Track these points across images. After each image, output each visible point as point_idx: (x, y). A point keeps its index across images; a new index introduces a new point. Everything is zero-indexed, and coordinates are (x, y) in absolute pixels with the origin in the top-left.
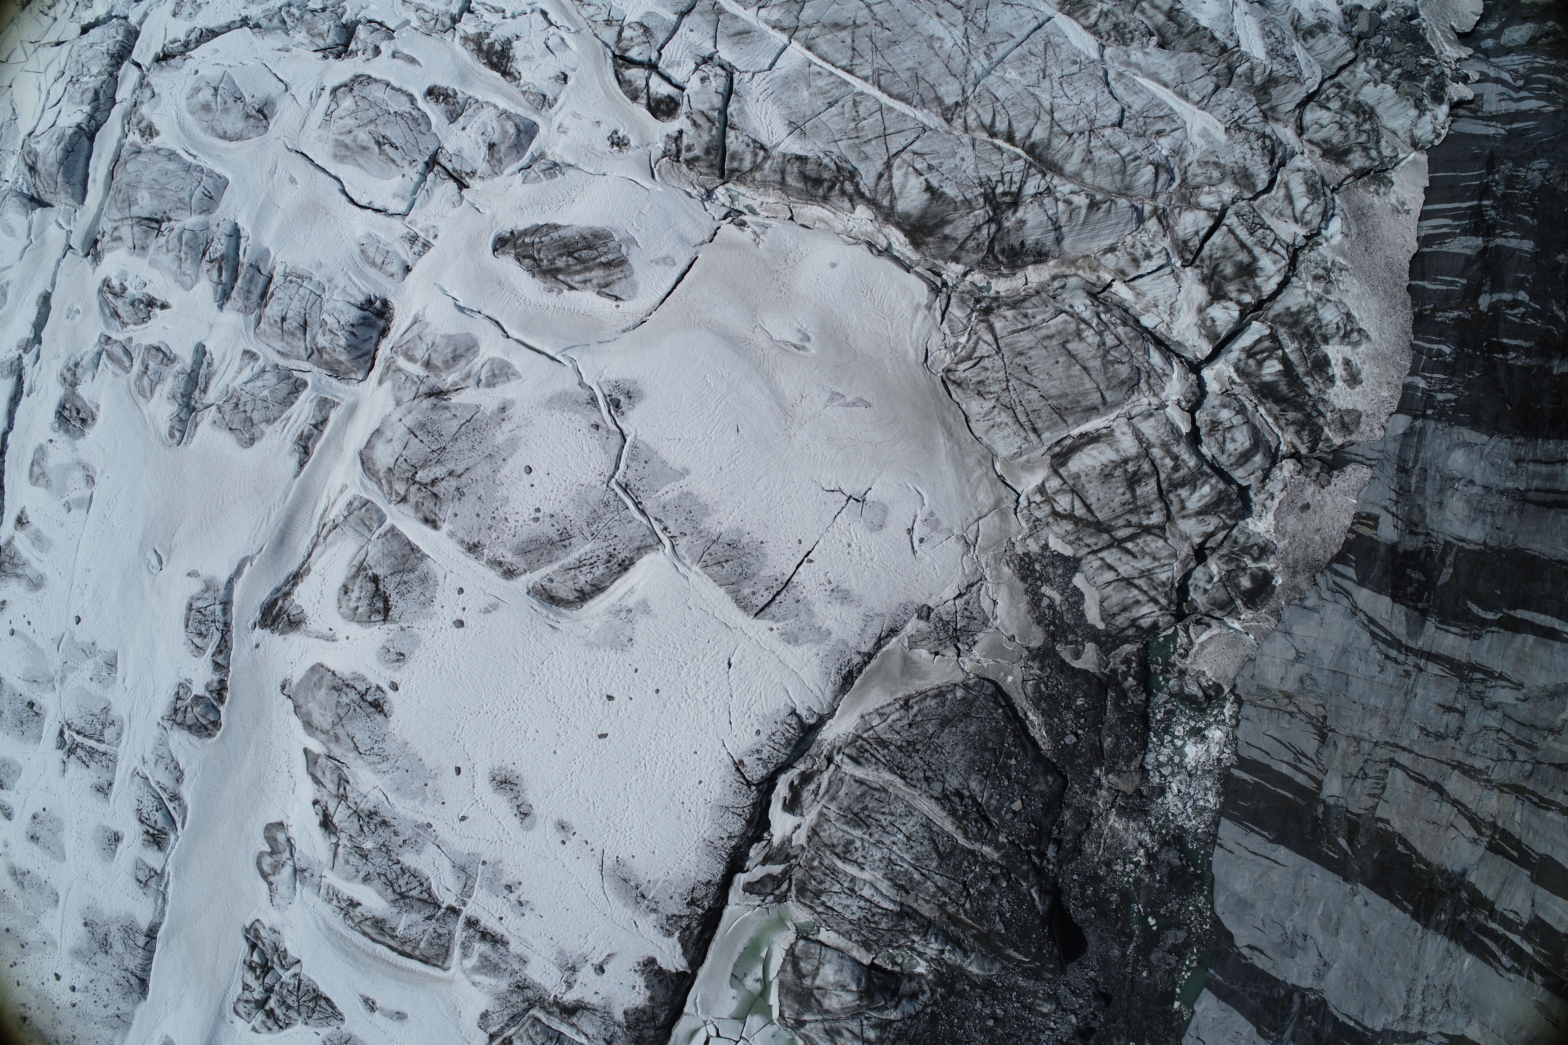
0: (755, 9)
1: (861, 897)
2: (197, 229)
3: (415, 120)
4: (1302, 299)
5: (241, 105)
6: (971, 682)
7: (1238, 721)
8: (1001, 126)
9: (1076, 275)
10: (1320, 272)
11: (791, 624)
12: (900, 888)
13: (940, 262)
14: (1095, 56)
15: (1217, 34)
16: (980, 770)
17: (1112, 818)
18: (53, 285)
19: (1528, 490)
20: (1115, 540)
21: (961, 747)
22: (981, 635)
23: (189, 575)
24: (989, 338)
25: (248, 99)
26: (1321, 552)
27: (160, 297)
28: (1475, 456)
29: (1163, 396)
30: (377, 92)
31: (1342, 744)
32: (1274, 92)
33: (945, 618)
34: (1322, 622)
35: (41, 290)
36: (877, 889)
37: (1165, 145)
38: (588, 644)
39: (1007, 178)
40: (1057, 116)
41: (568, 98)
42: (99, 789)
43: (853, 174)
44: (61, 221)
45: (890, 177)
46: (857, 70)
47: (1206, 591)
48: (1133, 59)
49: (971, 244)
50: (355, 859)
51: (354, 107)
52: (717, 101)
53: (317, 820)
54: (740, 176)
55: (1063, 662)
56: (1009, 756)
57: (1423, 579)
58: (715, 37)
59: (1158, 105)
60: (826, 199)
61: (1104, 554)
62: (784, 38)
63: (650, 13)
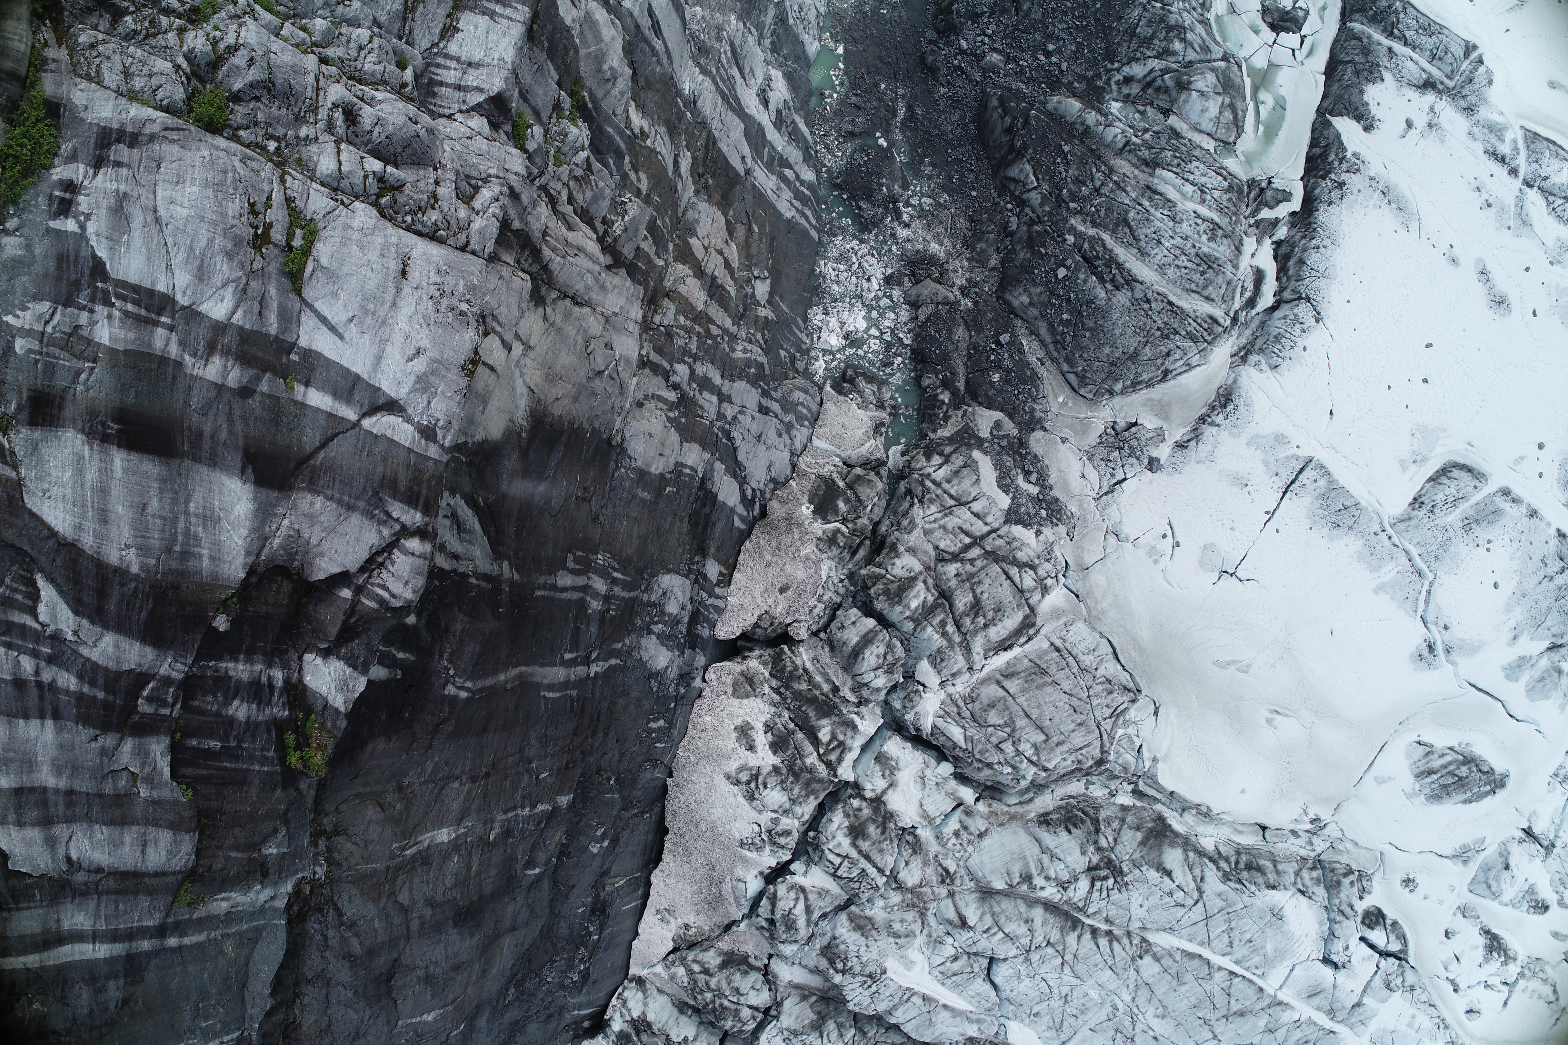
0: (1302, 1019)
1: (1194, 184)
4: (803, 809)
6: (1105, 397)
8: (1104, 944)
9: (1011, 807)
10: (782, 840)
12: (1155, 192)
13: (1138, 805)
14: (1011, 1024)
16: (1096, 309)
17: (942, 255)
20: (979, 545)
21: (1117, 332)
22: (1095, 444)
26: (762, 543)
29: (942, 695)
33: (1133, 460)
36: (1180, 192)
37: (948, 947)
38: (1446, 431)
39: (1105, 893)
40: (1060, 960)
41: (1446, 918)
43: (1226, 877)
45: (1195, 880)
46: (1227, 977)
48: (975, 1027)
49: (1115, 825)
52: (1337, 930)
54: (1308, 864)
55: (1011, 417)
56: (1068, 323)
58: (1335, 987)
59: (958, 986)
60: (1238, 853)
61: (987, 529)
62: (1282, 996)
63: (1384, 1001)
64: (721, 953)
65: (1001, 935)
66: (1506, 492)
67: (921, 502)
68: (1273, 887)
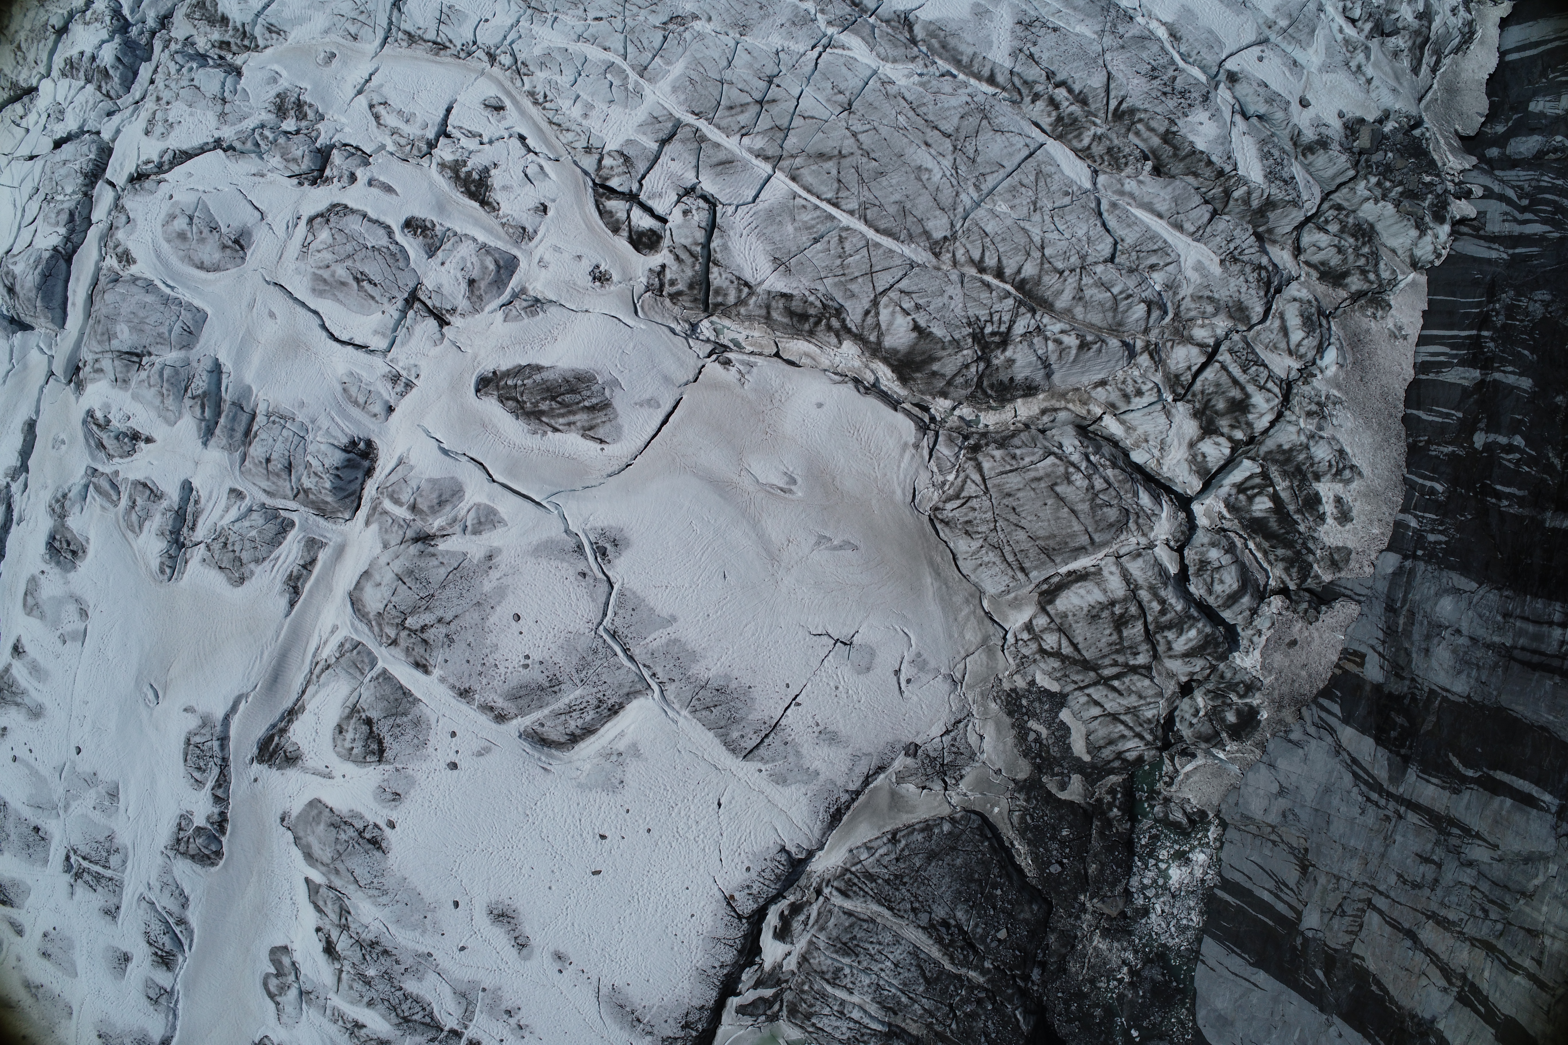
0: (738, 136)
1: (850, 1019)
2: (177, 365)
3: (393, 255)
4: (1294, 437)
5: (217, 236)
6: (958, 816)
7: (1222, 844)
8: (991, 261)
9: (1066, 409)
10: (1314, 407)
11: (779, 765)
12: (888, 1009)
13: (928, 398)
14: (1088, 185)
15: (1214, 158)
16: (967, 901)
17: (1096, 939)
18: (37, 412)
19: (1514, 647)
20: (1102, 677)
21: (947, 879)
22: (968, 769)
23: (185, 710)
24: (977, 477)
25: (224, 229)
26: (1307, 687)
27: (144, 431)
28: (1463, 605)
29: (1152, 535)
30: (353, 224)
31: (1322, 880)
32: (1271, 216)
33: (932, 754)
34: (1306, 758)
35: (26, 418)
36: (865, 1011)
37: (1158, 279)
38: (580, 786)
39: (996, 318)
40: (1047, 252)
41: (548, 230)
42: (107, 912)
43: (839, 311)
44: (42, 345)
45: (877, 314)
46: (842, 203)
47: (1191, 725)
48: (1127, 188)
49: (960, 380)
50: (358, 986)
51: (330, 241)
52: (700, 236)
53: (320, 946)
54: (725, 310)
55: (1049, 793)
56: (995, 886)
57: (1406, 724)
58: (697, 167)
59: (1151, 238)
60: (812, 334)
61: (1090, 691)
62: (767, 168)
63: (629, 142)
64: (1345, 287)
65: (1115, 290)
66: (501, 718)
68: (782, 296)
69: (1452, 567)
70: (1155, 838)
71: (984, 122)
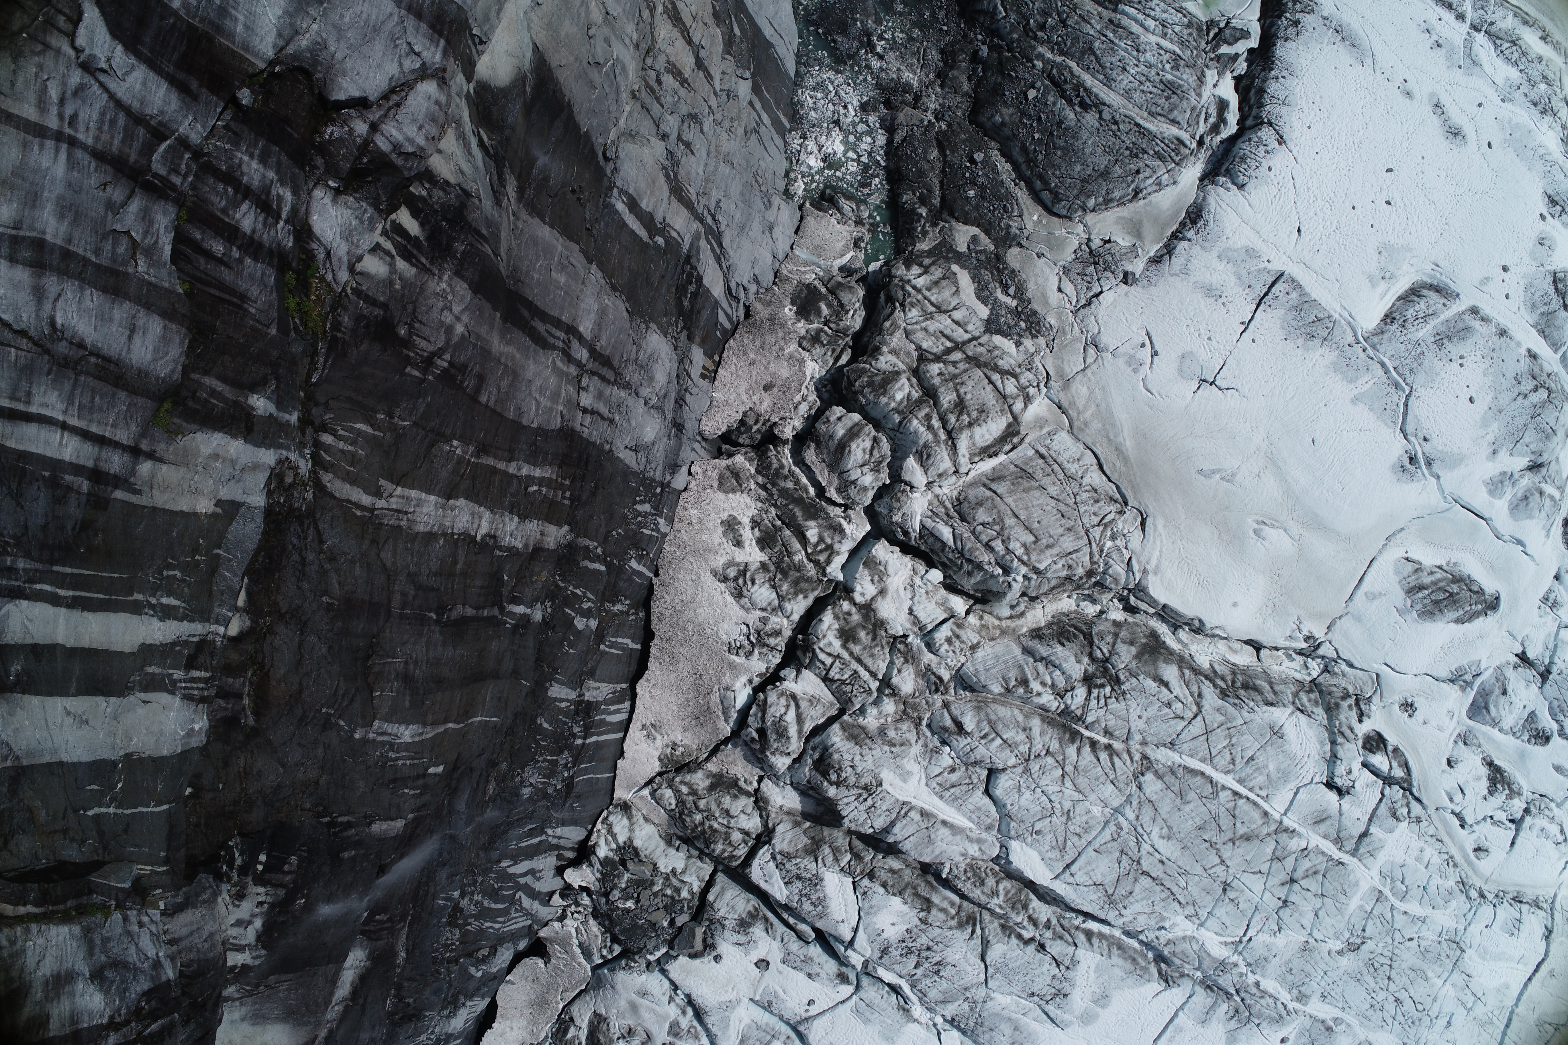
0: (1310, 847)
1: (1154, 20)
3: (1562, 712)
4: (792, 607)
6: (1079, 214)
7: (787, 176)
8: (1104, 757)
9: (1001, 620)
10: (771, 641)
11: (1254, 265)
12: (1119, 26)
13: (1130, 620)
14: (1013, 844)
15: (881, 890)
17: (915, 84)
19: (614, 385)
20: (961, 350)
21: (1088, 151)
22: (1070, 259)
26: (746, 341)
28: (636, 434)
29: (930, 496)
33: (1108, 274)
34: (752, 264)
36: (1142, 25)
37: (945, 757)
38: (1410, 251)
39: (1102, 701)
40: (1060, 772)
41: (1447, 745)
43: (1224, 695)
45: (1192, 695)
46: (1231, 797)
48: (975, 847)
52: (1339, 752)
54: (1305, 687)
55: (987, 233)
56: (1039, 142)
58: (1341, 814)
59: (956, 800)
60: (1234, 673)
61: (967, 336)
62: (1288, 822)
63: (1391, 831)
64: (710, 775)
65: (999, 741)
66: (1475, 311)
67: (902, 305)
68: (1272, 704)
69: (635, 474)
70: (864, 184)
71: (1110, 892)
